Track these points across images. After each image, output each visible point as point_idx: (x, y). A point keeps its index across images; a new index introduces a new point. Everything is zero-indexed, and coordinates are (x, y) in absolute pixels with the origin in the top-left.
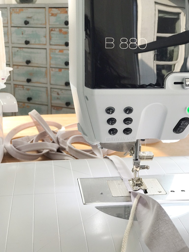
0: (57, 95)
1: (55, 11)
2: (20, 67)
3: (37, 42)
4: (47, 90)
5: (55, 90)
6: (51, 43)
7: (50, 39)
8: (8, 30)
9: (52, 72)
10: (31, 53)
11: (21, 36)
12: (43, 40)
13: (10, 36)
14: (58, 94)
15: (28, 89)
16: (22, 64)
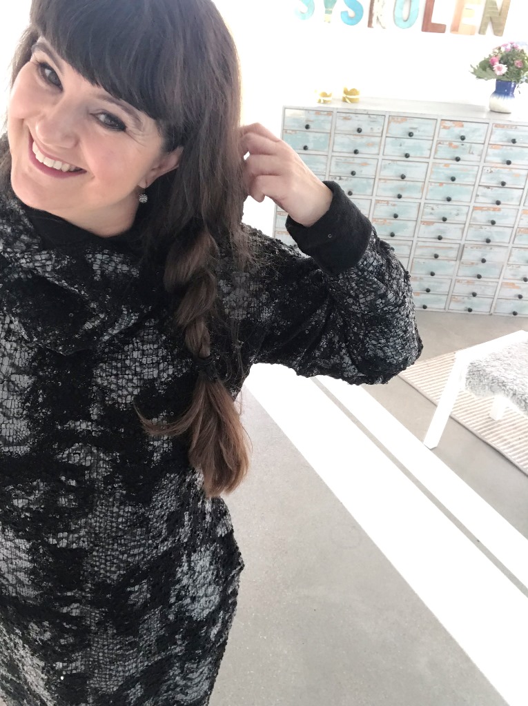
0: (431, 211)
1: (448, 124)
2: (388, 181)
3: (418, 155)
4: (420, 206)
5: (430, 205)
6: (436, 156)
7: (436, 153)
8: (381, 140)
9: (430, 187)
10: (407, 166)
11: (399, 147)
12: (427, 153)
13: (382, 147)
14: (433, 209)
15: (394, 205)
16: (392, 178)
